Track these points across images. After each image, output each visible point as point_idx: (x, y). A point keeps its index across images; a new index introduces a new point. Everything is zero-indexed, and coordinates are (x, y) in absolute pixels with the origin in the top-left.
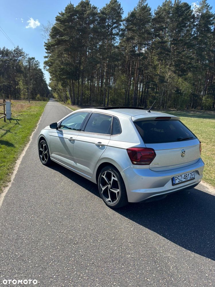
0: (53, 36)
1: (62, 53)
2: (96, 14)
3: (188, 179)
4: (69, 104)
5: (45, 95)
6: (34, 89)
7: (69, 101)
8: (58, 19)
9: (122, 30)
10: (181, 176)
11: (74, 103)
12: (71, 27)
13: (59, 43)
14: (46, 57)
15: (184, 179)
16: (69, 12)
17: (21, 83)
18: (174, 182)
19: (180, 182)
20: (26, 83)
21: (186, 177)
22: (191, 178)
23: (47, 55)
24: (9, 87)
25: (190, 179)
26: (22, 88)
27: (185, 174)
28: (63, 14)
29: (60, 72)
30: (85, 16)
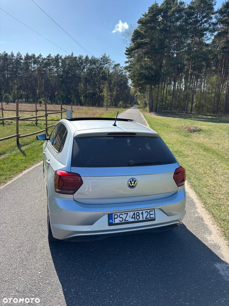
0: (133, 40)
1: (142, 57)
2: (183, 9)
3: (141, 219)
4: (146, 111)
5: (129, 102)
6: (117, 96)
7: (148, 108)
8: (140, 22)
9: (213, 23)
10: (127, 214)
11: (151, 110)
12: (153, 28)
13: (138, 46)
14: (127, 62)
15: (132, 218)
16: (152, 12)
17: (105, 90)
18: (110, 221)
19: (123, 221)
20: (111, 90)
21: (137, 216)
22: (146, 218)
23: (127, 60)
24: (94, 94)
25: (144, 219)
26: (105, 95)
27: (136, 212)
28: (146, 16)
29: (139, 77)
30: (169, 14)
